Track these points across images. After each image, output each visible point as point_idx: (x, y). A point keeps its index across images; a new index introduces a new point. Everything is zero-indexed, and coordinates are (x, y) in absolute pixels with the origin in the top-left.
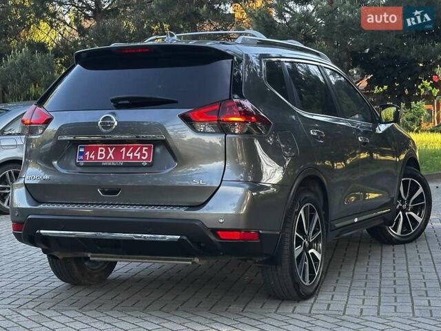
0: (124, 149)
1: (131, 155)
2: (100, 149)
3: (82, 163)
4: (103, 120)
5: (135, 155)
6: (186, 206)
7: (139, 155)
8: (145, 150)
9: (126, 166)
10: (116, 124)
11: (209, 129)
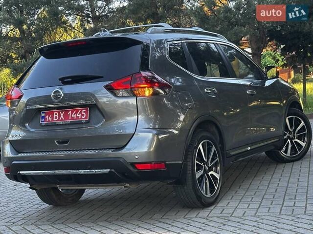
0: (70, 112)
1: (75, 116)
2: (55, 113)
3: (44, 124)
4: (54, 93)
5: (78, 115)
6: (113, 149)
7: (80, 115)
8: (84, 112)
9: (72, 124)
10: (63, 95)
11: (125, 94)
